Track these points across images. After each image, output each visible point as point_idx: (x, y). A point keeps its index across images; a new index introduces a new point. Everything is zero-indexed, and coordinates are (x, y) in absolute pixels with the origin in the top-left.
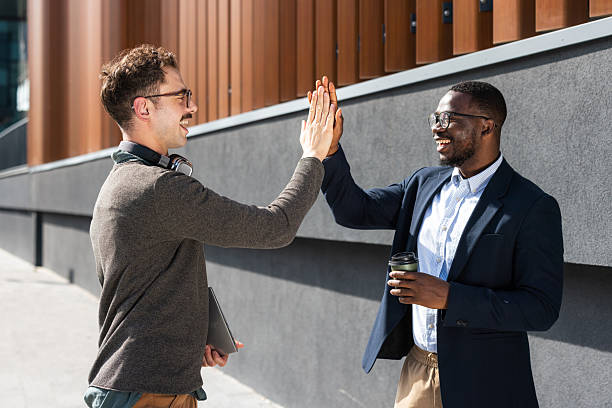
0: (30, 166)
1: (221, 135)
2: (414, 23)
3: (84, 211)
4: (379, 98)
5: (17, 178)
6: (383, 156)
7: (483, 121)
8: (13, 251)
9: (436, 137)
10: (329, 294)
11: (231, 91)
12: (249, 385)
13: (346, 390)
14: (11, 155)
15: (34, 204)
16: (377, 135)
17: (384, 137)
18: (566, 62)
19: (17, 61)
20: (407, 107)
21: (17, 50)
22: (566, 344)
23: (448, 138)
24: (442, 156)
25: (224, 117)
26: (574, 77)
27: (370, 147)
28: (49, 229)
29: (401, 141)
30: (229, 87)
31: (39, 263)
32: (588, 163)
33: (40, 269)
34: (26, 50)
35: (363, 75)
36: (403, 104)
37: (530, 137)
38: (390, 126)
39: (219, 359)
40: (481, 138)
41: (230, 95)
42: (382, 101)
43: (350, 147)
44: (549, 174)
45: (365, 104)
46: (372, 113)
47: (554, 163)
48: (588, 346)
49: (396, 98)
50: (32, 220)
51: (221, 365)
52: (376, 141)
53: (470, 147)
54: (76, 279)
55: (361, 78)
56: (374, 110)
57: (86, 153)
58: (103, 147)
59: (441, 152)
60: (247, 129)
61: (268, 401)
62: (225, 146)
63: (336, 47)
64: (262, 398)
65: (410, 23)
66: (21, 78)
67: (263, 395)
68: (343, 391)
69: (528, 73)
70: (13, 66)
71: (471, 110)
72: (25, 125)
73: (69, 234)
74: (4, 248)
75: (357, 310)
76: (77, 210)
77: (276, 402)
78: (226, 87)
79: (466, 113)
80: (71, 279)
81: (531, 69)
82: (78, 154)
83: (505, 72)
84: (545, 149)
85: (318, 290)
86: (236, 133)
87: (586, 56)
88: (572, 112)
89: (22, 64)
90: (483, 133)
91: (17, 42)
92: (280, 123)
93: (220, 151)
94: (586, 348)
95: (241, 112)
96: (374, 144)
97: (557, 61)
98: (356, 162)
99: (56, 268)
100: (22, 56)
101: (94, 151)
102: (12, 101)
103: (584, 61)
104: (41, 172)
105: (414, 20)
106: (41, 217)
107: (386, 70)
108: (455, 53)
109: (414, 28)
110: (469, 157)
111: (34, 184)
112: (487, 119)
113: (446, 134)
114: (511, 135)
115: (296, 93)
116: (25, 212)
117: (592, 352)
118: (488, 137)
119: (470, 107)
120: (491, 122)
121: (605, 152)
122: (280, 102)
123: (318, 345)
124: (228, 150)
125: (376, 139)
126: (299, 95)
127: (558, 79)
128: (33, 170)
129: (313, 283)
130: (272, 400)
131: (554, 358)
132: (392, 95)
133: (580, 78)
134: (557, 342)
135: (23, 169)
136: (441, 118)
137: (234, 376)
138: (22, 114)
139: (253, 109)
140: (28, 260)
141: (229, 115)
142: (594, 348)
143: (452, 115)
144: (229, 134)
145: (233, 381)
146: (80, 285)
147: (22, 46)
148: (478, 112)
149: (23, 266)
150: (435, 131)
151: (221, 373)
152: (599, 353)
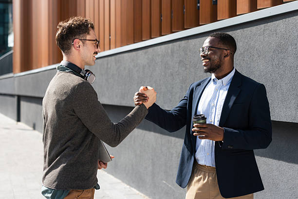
0: (14, 74)
1: (106, 59)
2: (198, 5)
3: (40, 95)
4: (182, 41)
5: (8, 79)
6: (184, 69)
7: (225, 50)
8: (6, 115)
9: (203, 59)
10: (157, 135)
11: (111, 37)
12: (119, 179)
13: (166, 181)
14: (5, 68)
15: (16, 92)
16: (181, 59)
17: (184, 60)
18: (272, 23)
19: (8, 23)
20: (195, 45)
21: (8, 17)
22: (271, 159)
23: (208, 59)
24: (205, 68)
25: (107, 50)
26: (276, 31)
27: (177, 64)
28: (24, 104)
29: (193, 61)
30: (110, 36)
31: (19, 120)
32: (282, 72)
33: (19, 123)
34: (12, 17)
35: (174, 30)
36: (193, 44)
37: (254, 60)
38: (187, 54)
39: (103, 165)
40: (224, 59)
41: (110, 39)
42: (183, 42)
43: (168, 64)
44: (264, 77)
45: (175, 44)
46: (178, 48)
47: (266, 72)
48: (282, 160)
49: (190, 41)
50: (15, 99)
51: (105, 168)
52: (180, 62)
53: (219, 63)
54: (36, 127)
55: (173, 31)
56: (180, 47)
57: (41, 67)
58: (49, 65)
59: (205, 65)
60: (118, 56)
61: (128, 186)
62: (107, 64)
63: (161, 16)
64: (126, 185)
65: (196, 4)
66: (10, 31)
67: (126, 184)
68: (164, 182)
69: (254, 29)
70: (6, 25)
71: (219, 45)
72: (12, 54)
73: (33, 106)
74: (2, 113)
75: (171, 143)
76: (37, 95)
77: (132, 187)
78: (108, 36)
79: (216, 47)
80: (34, 127)
81: (255, 27)
82: (37, 68)
83: (243, 28)
84: (262, 66)
85: (152, 133)
86: (113, 57)
87: (281, 20)
88: (275, 48)
89: (10, 24)
90: (225, 57)
91: (8, 14)
92: (134, 53)
93: (106, 66)
94: (281, 161)
95: (116, 47)
96: (179, 63)
97: (268, 23)
98: (171, 72)
99: (27, 123)
100: (10, 20)
101: (45, 66)
102: (5, 42)
103: (280, 23)
104: (19, 76)
105: (199, 3)
106: (20, 98)
107: (185, 28)
108: (218, 19)
109: (199, 7)
110: (219, 68)
111: (16, 83)
112: (227, 50)
113: (207, 57)
114: (245, 59)
115: (142, 38)
116: (12, 96)
117: (284, 163)
118: (227, 59)
119: (218, 44)
120: (229, 51)
121: (291, 67)
122: (134, 43)
123: (152, 160)
124: (109, 66)
125: (180, 61)
126: (143, 39)
127: (268, 32)
128: (16, 75)
129: (150, 130)
130: (130, 186)
131: (266, 166)
132: (188, 39)
133: (278, 31)
134: (267, 159)
135: (11, 75)
136: (205, 49)
137: (113, 175)
138: (10, 49)
139: (121, 46)
140: (13, 119)
141: (110, 49)
142: (285, 161)
143: (210, 48)
144: (110, 58)
145: (112, 177)
146: (38, 131)
147: (10, 16)
148: (222, 46)
149: (11, 121)
150: (202, 56)
151: (106, 173)
152: (287, 164)
